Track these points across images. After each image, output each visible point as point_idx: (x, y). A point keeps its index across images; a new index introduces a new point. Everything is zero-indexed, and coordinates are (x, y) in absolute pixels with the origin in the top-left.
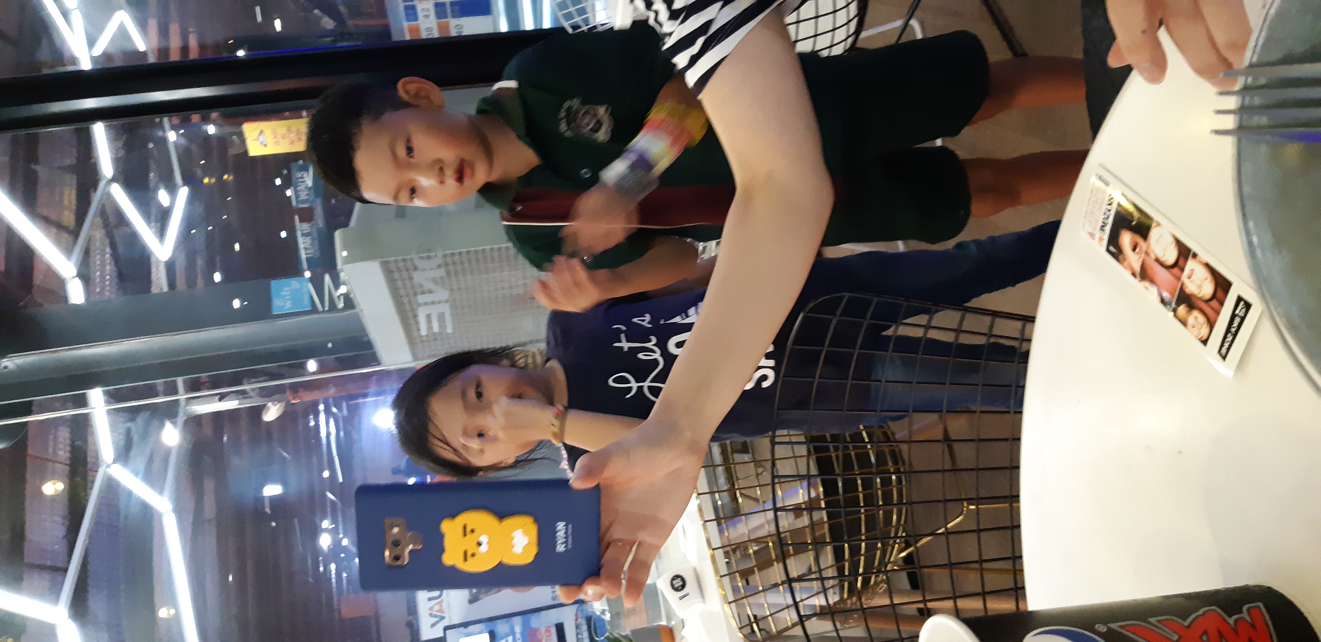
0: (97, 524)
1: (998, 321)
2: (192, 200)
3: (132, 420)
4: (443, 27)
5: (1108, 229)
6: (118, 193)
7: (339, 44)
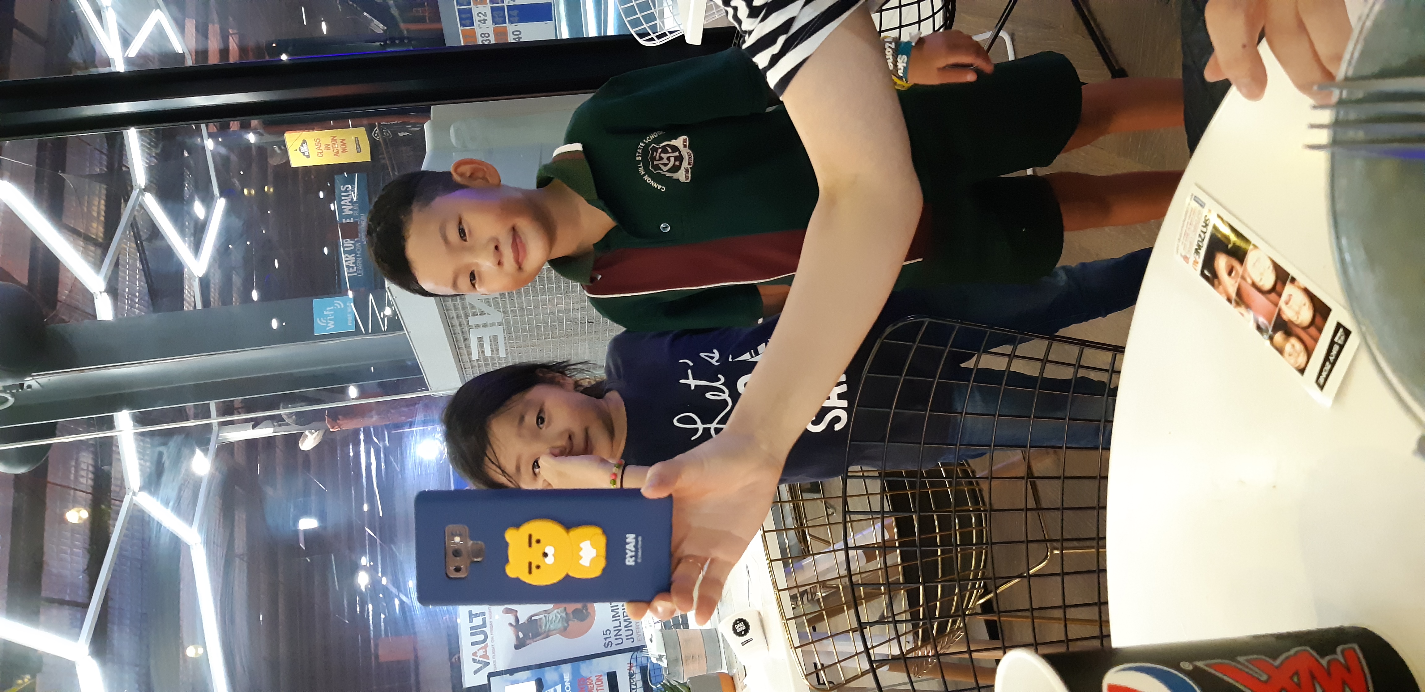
0: (120, 556)
1: (1087, 351)
2: (229, 211)
3: (165, 444)
4: (501, 33)
5: (1203, 252)
6: (151, 203)
7: (389, 50)
